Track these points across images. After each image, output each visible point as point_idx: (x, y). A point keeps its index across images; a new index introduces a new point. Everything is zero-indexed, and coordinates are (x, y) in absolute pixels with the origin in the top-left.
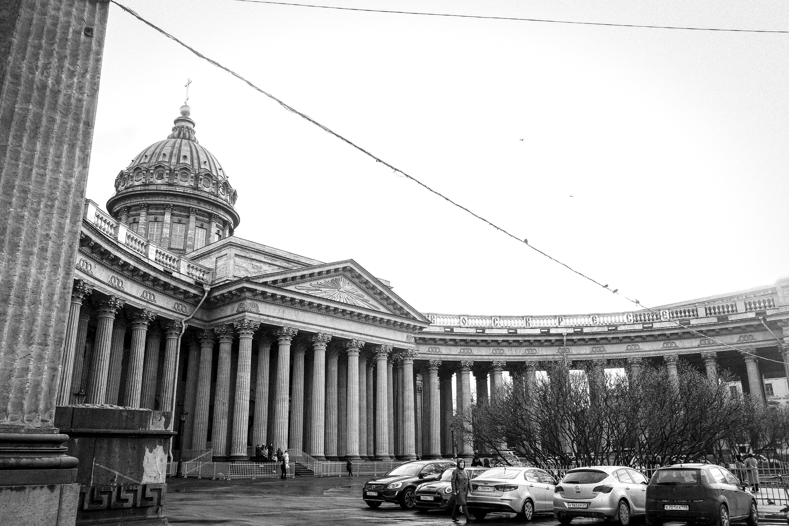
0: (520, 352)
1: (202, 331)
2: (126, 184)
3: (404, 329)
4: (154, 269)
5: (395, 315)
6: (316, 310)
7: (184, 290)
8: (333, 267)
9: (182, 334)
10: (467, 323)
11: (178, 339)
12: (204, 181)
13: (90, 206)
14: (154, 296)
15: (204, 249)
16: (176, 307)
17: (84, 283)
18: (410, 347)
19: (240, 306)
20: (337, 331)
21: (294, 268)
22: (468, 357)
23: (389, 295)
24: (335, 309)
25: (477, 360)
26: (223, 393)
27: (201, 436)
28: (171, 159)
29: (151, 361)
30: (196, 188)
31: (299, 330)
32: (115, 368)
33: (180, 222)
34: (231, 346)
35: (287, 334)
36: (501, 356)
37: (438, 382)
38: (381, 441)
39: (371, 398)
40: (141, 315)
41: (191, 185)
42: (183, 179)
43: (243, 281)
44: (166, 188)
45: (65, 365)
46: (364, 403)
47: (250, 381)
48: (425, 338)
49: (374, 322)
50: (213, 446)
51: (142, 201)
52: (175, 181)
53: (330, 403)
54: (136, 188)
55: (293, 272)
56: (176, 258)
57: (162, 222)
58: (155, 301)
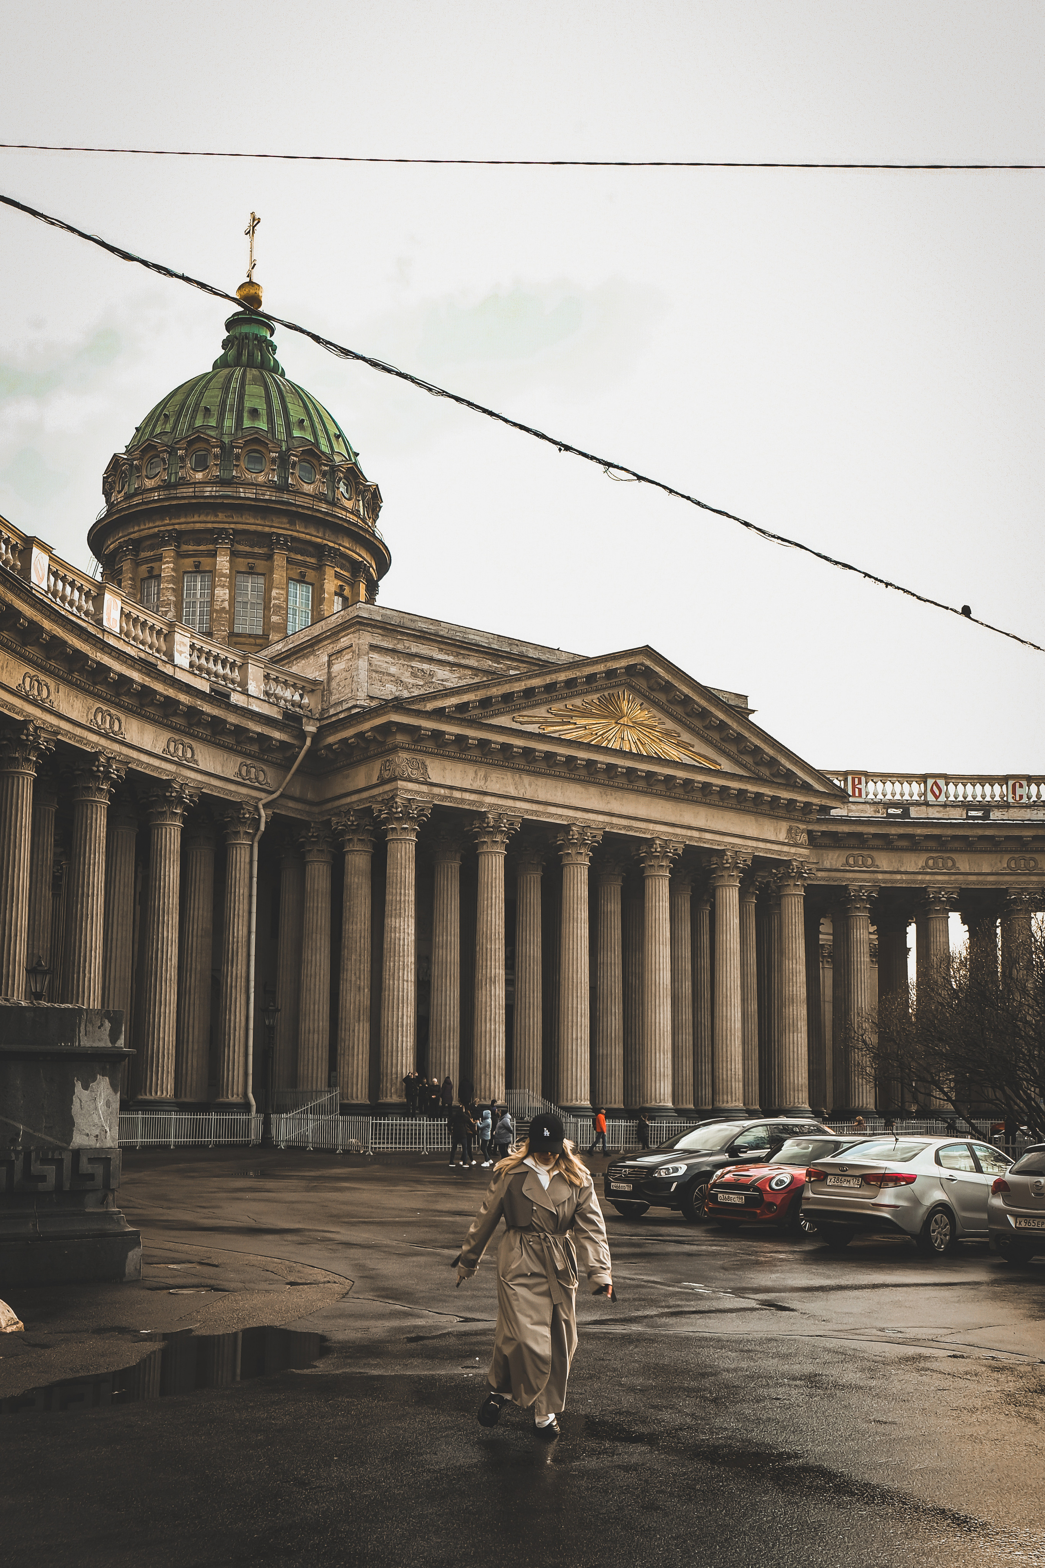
1: (306, 825)
2: (126, 486)
3: (781, 812)
4: (188, 689)
5: (758, 779)
6: (563, 771)
7: (259, 734)
8: (601, 668)
9: (259, 833)
10: (943, 794)
11: (252, 846)
12: (302, 469)
13: (36, 551)
14: (192, 748)
15: (302, 636)
16: (244, 773)
17: (36, 728)
18: (795, 854)
19: (385, 767)
20: (615, 820)
21: (512, 672)
22: (946, 878)
23: (743, 730)
24: (611, 767)
25: (968, 884)
26: (358, 964)
27: (315, 1059)
28: (224, 419)
29: (197, 894)
30: (283, 487)
31: (524, 820)
32: (120, 912)
33: (251, 571)
34: (369, 858)
35: (497, 829)
36: (1030, 874)
37: (870, 939)
38: (725, 1076)
39: (706, 976)
40: (168, 794)
41: (273, 481)
42: (253, 467)
43: (389, 709)
44: (216, 491)
45: (12, 906)
46: (687, 987)
47: (413, 938)
48: (836, 833)
49: (705, 796)
50: (341, 1083)
51: (164, 525)
52: (234, 472)
53: (605, 988)
54: (149, 495)
55: (506, 682)
56: (237, 659)
57: (212, 572)
58: (196, 762)
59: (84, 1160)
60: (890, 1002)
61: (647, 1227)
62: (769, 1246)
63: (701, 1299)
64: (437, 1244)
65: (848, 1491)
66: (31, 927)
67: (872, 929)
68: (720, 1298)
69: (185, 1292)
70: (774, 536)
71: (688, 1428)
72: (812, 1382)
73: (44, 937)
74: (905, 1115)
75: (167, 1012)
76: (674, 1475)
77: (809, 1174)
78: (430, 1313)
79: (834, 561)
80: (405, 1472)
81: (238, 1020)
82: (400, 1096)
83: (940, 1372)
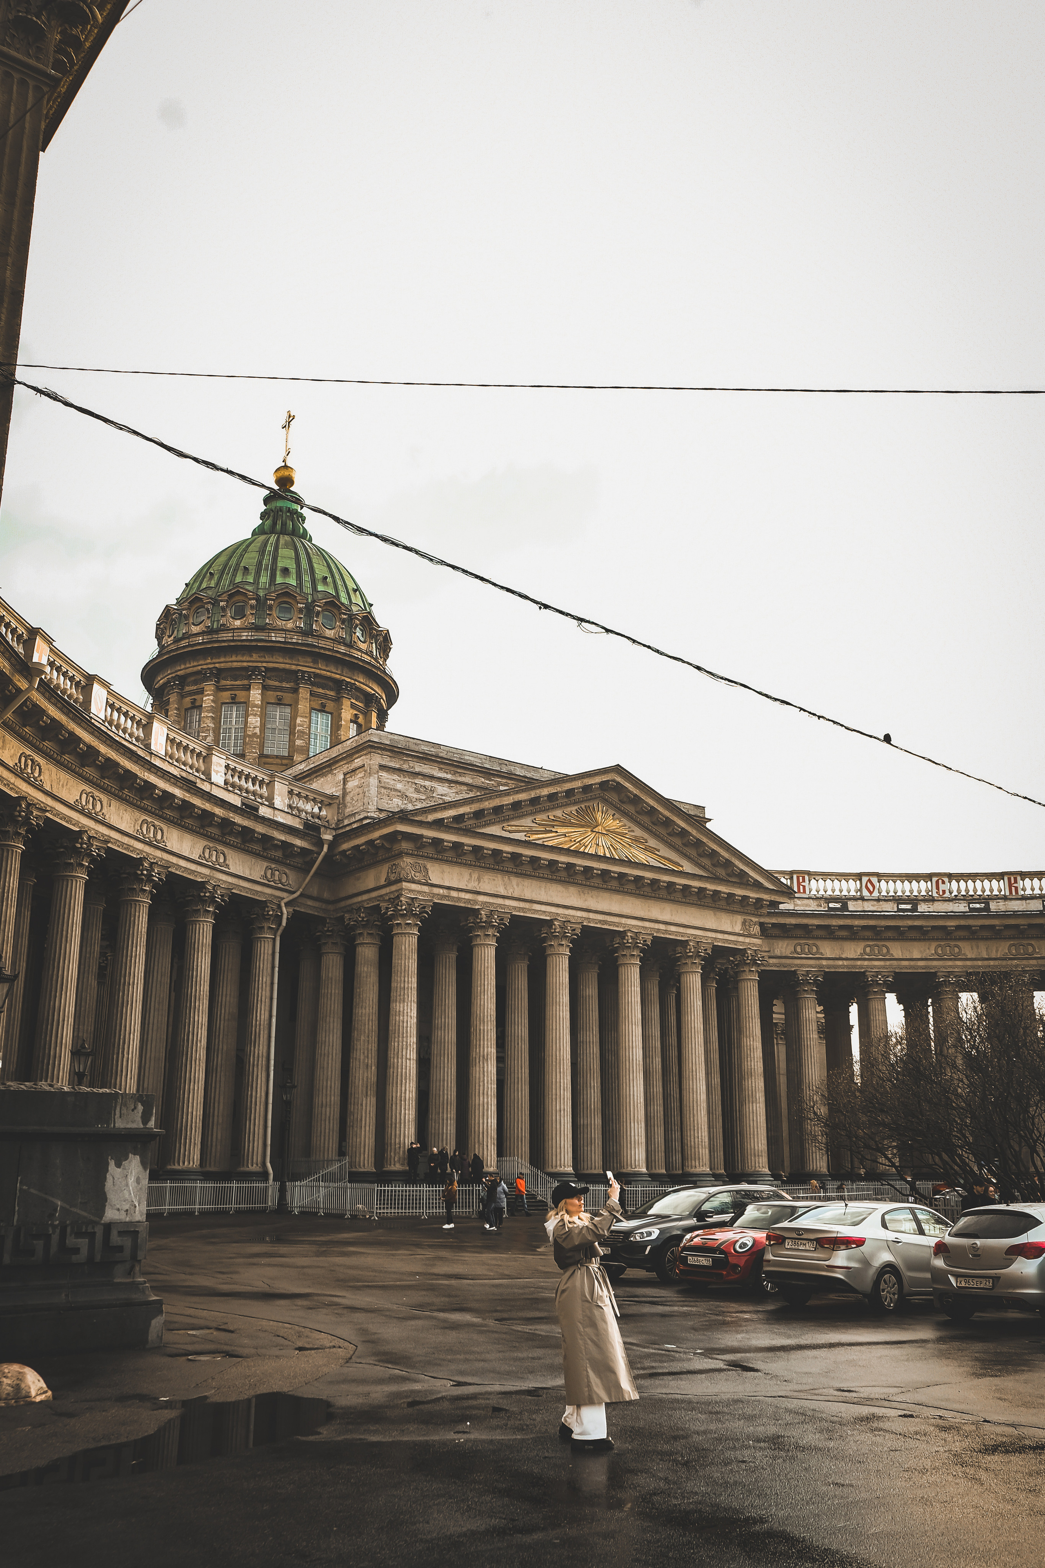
0: (997, 951)
1: (322, 921)
2: (175, 632)
3: (736, 907)
4: (222, 803)
5: (715, 879)
6: (546, 873)
7: (282, 842)
8: (578, 784)
9: (281, 928)
10: (876, 891)
11: (274, 940)
12: (324, 617)
13: (96, 687)
14: (224, 855)
15: (321, 758)
16: (269, 876)
17: (90, 837)
18: (749, 944)
19: (391, 870)
20: (592, 916)
21: (502, 788)
22: (881, 963)
23: (701, 836)
24: (588, 869)
25: (901, 969)
26: (366, 1044)
27: (327, 1131)
28: (260, 576)
29: (225, 983)
30: (308, 632)
31: (512, 916)
32: (157, 999)
33: (279, 703)
34: (377, 950)
35: (489, 924)
36: (955, 960)
37: (817, 1017)
38: (692, 1143)
39: (674, 1053)
40: (202, 894)
41: (300, 627)
42: (283, 615)
43: (395, 820)
44: (251, 636)
45: (61, 994)
46: (657, 1061)
47: (415, 1020)
48: (785, 924)
49: (669, 893)
50: (350, 1152)
51: (207, 664)
52: (268, 620)
53: (585, 1064)
54: (195, 639)
55: (497, 797)
56: (265, 777)
57: (246, 703)
58: (227, 866)
59: (114, 1233)
60: (836, 1076)
61: (624, 1289)
62: (734, 1306)
63: (673, 1361)
64: (434, 1308)
65: (810, 1557)
66: (77, 1013)
67: (820, 1009)
68: (690, 1359)
69: (203, 1358)
70: (722, 678)
71: (661, 1493)
72: (775, 1444)
73: (88, 1021)
74: (855, 1177)
75: (196, 1088)
76: (649, 1542)
77: (768, 1238)
78: (426, 1377)
79: (774, 698)
80: (399, 1542)
81: (258, 1095)
82: (403, 1164)
83: (892, 1432)
